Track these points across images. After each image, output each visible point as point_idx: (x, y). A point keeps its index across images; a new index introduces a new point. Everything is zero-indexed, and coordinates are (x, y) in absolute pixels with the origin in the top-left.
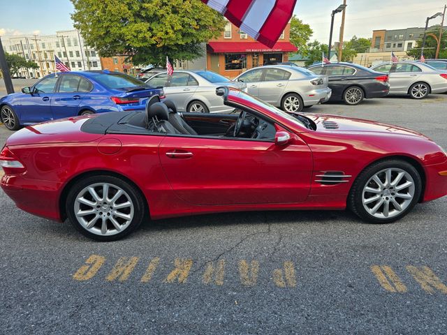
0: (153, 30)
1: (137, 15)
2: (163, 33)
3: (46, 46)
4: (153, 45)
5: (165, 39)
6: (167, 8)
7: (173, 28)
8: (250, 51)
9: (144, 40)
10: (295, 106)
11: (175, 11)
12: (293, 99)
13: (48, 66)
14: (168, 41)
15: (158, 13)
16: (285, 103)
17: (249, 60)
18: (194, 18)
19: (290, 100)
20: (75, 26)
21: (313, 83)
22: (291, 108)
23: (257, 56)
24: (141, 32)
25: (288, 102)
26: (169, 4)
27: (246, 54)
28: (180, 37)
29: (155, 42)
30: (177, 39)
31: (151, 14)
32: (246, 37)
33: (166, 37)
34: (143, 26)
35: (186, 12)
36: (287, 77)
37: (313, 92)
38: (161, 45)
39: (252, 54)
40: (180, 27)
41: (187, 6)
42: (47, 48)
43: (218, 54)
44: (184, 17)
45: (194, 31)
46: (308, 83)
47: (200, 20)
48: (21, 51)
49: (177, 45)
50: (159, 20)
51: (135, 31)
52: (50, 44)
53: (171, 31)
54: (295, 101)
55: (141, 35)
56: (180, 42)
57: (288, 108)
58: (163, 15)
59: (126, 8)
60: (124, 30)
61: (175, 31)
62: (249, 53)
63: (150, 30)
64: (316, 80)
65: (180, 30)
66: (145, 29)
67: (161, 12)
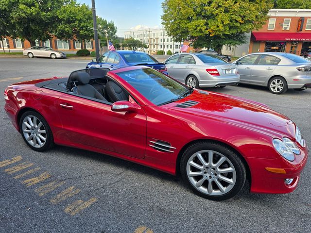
0: (208, 24)
1: (199, 14)
2: (215, 27)
3: (156, 35)
4: (206, 35)
5: (216, 31)
6: (221, 9)
7: (223, 23)
8: (289, 39)
9: (201, 31)
10: (280, 87)
11: (227, 11)
12: (278, 81)
13: (154, 47)
14: (218, 32)
15: (213, 13)
16: (271, 84)
17: (288, 47)
18: (240, 15)
19: (276, 82)
20: (162, 23)
21: (299, 70)
22: (276, 89)
23: (296, 44)
24: (199, 26)
25: (274, 83)
26: (223, 6)
27: (286, 42)
28: (228, 29)
29: (208, 33)
30: (225, 31)
31: (208, 13)
32: (288, 29)
33: (217, 29)
34: (202, 22)
35: (235, 11)
36: (276, 62)
37: (298, 77)
38: (213, 35)
39: (292, 42)
40: (228, 22)
41: (236, 7)
42: (156, 37)
43: (260, 42)
44: (232, 15)
45: (239, 25)
46: (295, 69)
47: (244, 17)
48: (142, 38)
49: (224, 35)
50: (214, 18)
51: (195, 26)
52: (157, 34)
53: (220, 25)
54: (280, 83)
55: (199, 28)
56: (227, 33)
57: (274, 88)
58: (217, 14)
59: (192, 11)
60: (188, 25)
61: (224, 25)
62: (288, 42)
63: (207, 24)
64: (303, 67)
65: (228, 24)
66: (202, 24)
67: (216, 12)
